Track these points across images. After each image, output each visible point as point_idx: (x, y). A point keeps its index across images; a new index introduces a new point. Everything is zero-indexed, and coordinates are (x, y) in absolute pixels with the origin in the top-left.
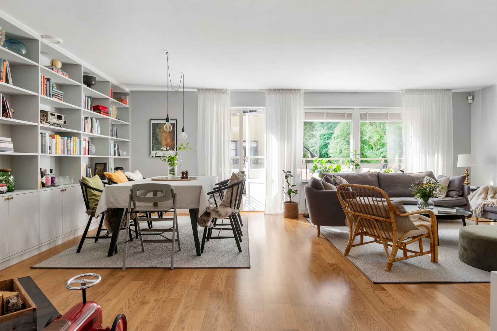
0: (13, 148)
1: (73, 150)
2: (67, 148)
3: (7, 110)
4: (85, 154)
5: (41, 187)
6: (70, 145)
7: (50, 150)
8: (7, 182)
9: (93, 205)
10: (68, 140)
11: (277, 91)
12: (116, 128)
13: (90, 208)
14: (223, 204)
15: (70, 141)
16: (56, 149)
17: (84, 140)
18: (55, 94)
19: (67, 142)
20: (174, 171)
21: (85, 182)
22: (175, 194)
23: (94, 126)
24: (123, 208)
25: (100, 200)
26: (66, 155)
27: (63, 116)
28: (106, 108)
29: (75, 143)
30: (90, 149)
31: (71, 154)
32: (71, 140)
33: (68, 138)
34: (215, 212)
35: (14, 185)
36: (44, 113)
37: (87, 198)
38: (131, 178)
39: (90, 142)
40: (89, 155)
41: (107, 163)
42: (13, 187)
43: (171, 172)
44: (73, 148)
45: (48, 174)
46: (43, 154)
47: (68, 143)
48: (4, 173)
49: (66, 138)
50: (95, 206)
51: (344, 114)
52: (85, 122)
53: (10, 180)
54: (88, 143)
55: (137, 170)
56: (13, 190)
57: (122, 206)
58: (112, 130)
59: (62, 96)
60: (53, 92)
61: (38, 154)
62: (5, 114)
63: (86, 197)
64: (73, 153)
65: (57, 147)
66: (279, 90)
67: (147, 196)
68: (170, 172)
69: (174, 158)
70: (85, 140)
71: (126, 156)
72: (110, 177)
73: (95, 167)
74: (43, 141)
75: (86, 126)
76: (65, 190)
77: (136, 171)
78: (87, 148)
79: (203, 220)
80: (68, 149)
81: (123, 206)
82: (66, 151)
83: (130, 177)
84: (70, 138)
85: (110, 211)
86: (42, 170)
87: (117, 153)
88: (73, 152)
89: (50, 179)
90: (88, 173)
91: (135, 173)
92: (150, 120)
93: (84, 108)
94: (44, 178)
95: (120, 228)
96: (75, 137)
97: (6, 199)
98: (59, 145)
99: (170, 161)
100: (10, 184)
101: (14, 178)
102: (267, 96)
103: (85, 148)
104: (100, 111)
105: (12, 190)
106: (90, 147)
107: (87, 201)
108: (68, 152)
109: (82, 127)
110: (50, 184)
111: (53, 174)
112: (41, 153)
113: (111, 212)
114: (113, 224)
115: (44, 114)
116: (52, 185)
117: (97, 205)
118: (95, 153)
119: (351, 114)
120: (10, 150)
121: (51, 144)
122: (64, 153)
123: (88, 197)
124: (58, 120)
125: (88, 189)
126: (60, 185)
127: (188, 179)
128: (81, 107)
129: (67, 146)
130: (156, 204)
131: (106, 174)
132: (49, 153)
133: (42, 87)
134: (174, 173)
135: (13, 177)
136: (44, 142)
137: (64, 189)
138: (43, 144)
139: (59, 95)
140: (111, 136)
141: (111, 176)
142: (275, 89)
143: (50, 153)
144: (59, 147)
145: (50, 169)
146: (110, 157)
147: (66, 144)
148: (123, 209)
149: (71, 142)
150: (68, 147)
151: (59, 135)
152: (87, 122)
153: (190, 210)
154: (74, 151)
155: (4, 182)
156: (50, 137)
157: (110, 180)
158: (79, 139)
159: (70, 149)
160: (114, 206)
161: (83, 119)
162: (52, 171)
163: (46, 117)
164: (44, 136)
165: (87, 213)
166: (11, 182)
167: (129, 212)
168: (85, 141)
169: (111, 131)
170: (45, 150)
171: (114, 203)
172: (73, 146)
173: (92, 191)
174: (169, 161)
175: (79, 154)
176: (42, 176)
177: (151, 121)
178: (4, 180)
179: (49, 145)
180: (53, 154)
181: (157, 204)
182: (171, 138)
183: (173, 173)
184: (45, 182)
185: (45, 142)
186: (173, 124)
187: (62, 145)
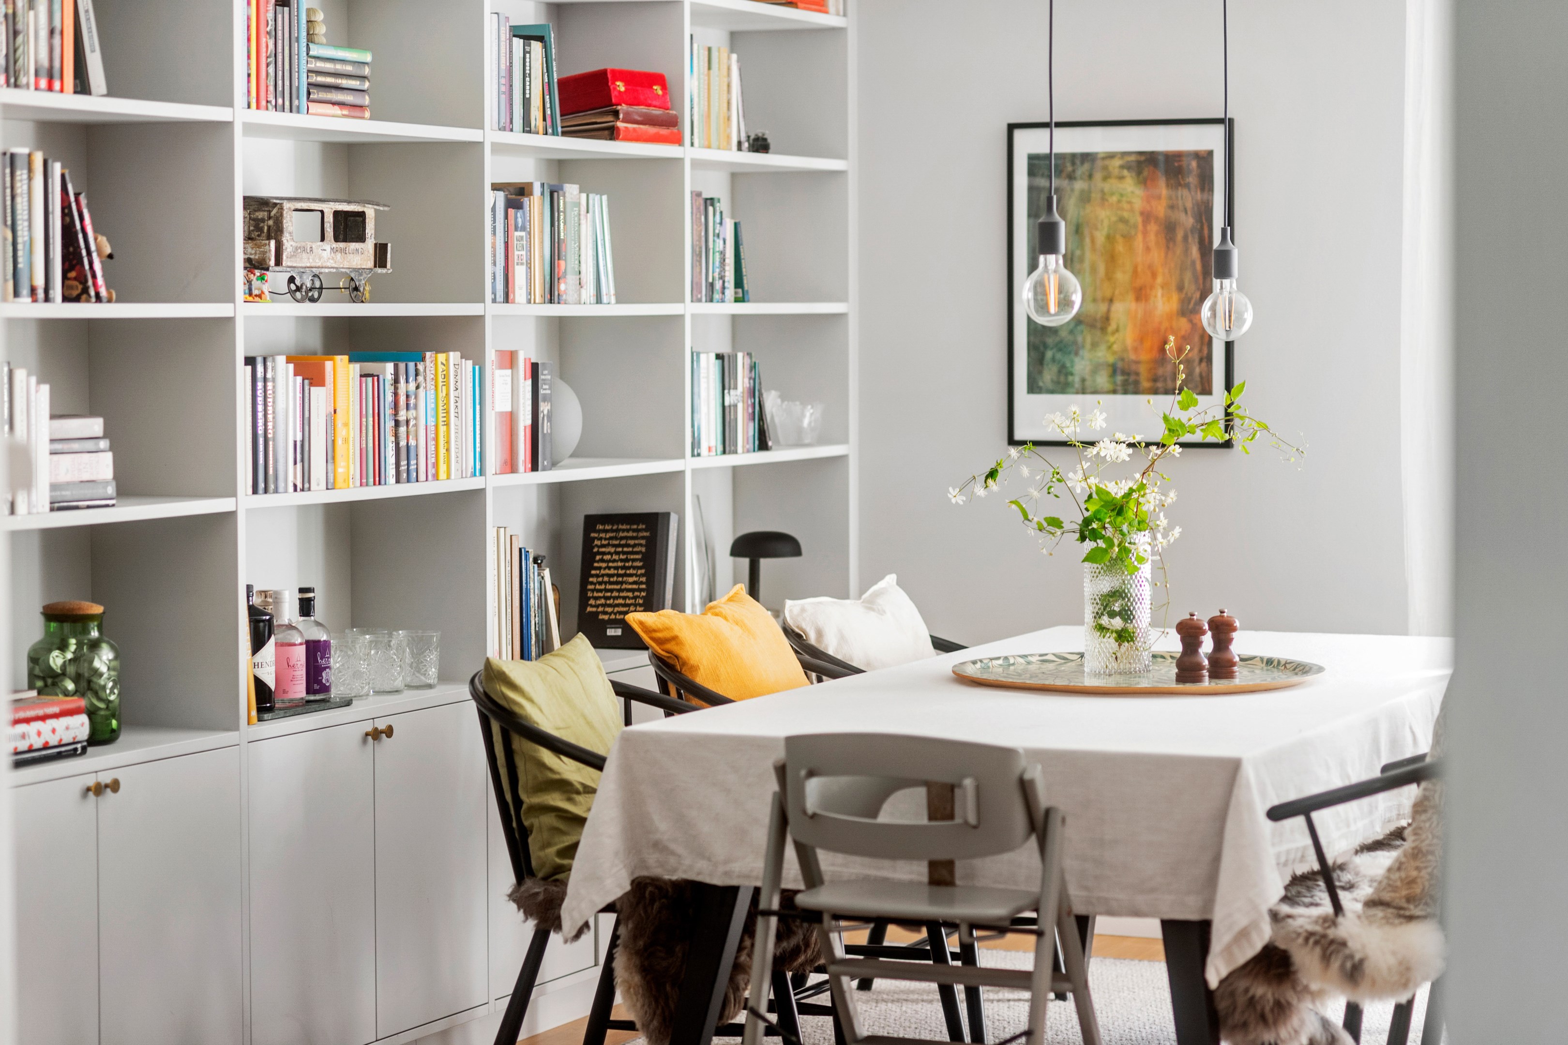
0: (116, 477)
1: (432, 448)
2: (396, 436)
3: (84, 252)
4: (511, 467)
5: (254, 713)
6: (412, 413)
7: (299, 465)
8: (84, 684)
9: (552, 851)
10: (402, 380)
12: (736, 225)
13: (531, 873)
14: (1387, 896)
15: (412, 386)
16: (331, 456)
17: (501, 367)
18: (321, 79)
19: (396, 394)
20: (1126, 615)
21: (505, 697)
22: (1048, 812)
23: (570, 249)
24: (734, 882)
25: (590, 816)
26: (391, 490)
27: (370, 212)
28: (659, 79)
29: (442, 394)
30: (545, 427)
31: (422, 477)
32: (420, 378)
33: (402, 366)
34: (1318, 950)
35: (117, 701)
36: (260, 215)
37: (518, 802)
38: (831, 652)
39: (544, 376)
40: (535, 467)
41: (667, 515)
42: (113, 716)
43: (1105, 620)
44: (431, 435)
45: (290, 627)
46: (262, 500)
47: (402, 399)
48: (67, 626)
49: (390, 367)
50: (565, 862)
52: (507, 232)
53: (101, 675)
54: (529, 382)
55: (881, 578)
56: (113, 731)
57: (721, 869)
58: (702, 251)
59: (363, 78)
60: (312, 66)
61: (232, 500)
62: (75, 279)
63: (508, 797)
64: (431, 471)
65: (339, 442)
67: (884, 817)
68: (1098, 615)
69: (1132, 505)
70: (509, 359)
71: (823, 441)
72: (670, 646)
73: (588, 543)
74: (260, 415)
75: (518, 253)
76: (389, 731)
77: (881, 584)
78: (525, 419)
79: (1241, 1000)
80: (403, 443)
81: (726, 874)
82: (391, 460)
83: (820, 634)
84: (411, 365)
85: (652, 901)
86: (256, 600)
87: (744, 430)
88: (432, 460)
89: (300, 654)
90: (534, 600)
91: (870, 605)
92: (1012, 128)
93: (502, 129)
94: (269, 649)
95: (712, 1020)
96: (445, 350)
97: (88, 789)
98: (346, 425)
99: (1095, 535)
100: (96, 694)
101: (116, 658)
103: (511, 418)
104: (616, 113)
105: (107, 736)
106: (544, 408)
107: (514, 825)
108: (404, 463)
109: (491, 270)
110: (299, 690)
111: (318, 624)
112: (250, 490)
113: (657, 905)
114: (668, 988)
115: (263, 220)
116: (312, 698)
117: (570, 851)
118: (575, 451)
120: (100, 492)
121: (306, 422)
122: (379, 480)
123: (523, 796)
124: (342, 245)
125: (520, 744)
126: (359, 697)
127: (1230, 675)
128: (483, 127)
129: (397, 424)
130: (944, 873)
131: (641, 623)
132: (291, 488)
133: (249, 57)
134: (1130, 627)
135: (111, 656)
136: (265, 410)
137: (381, 725)
138: (260, 431)
139: (344, 82)
140: (695, 299)
141: (675, 638)
143: (299, 486)
144: (346, 440)
145: (302, 590)
146: (686, 464)
147: (389, 412)
148: (733, 891)
149: (421, 391)
150: (403, 429)
151: (346, 358)
152: (523, 229)
153: (1168, 926)
154: (442, 451)
155: (70, 686)
156: (299, 379)
157: (671, 667)
158: (470, 363)
159: (412, 442)
160: (675, 870)
161: (494, 209)
162: (309, 600)
163: (273, 243)
164: (265, 380)
165: (514, 901)
166: (104, 688)
167: (768, 913)
168: (509, 372)
169: (696, 255)
170: (271, 471)
171: (673, 846)
172: (431, 422)
173: (547, 756)
174: (1086, 532)
175: (470, 470)
176: (258, 644)
177: (1018, 134)
178: (71, 670)
179: (294, 433)
180: (319, 495)
181: (952, 872)
182: (1180, 288)
183: (1117, 623)
184: (271, 683)
185: (270, 417)
186: (1205, 159)
187: (364, 420)
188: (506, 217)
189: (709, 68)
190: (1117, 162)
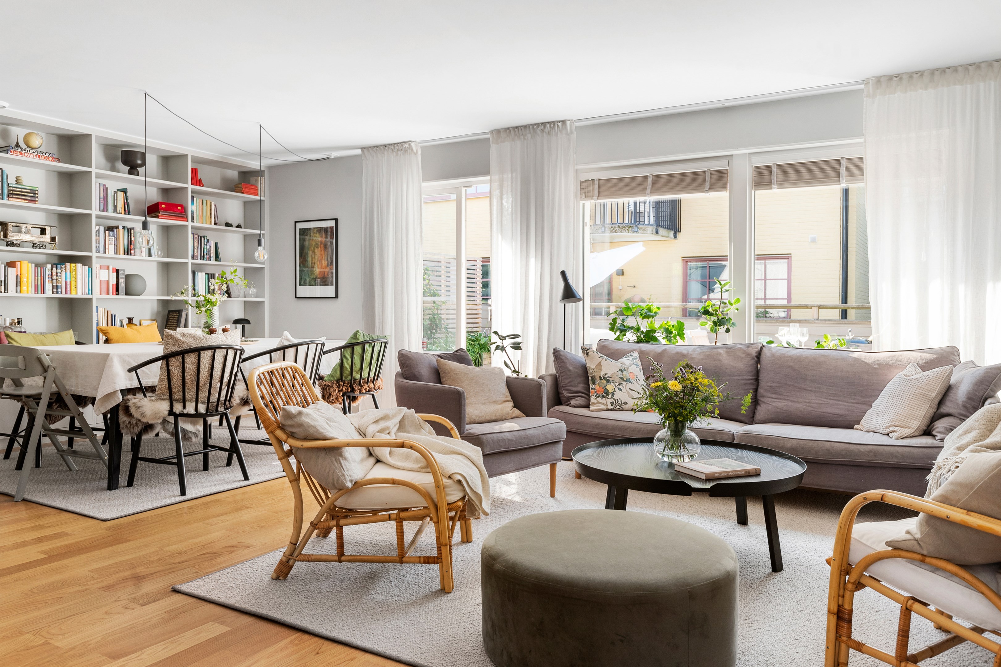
1: (68, 287)
2: (52, 282)
4: (106, 293)
6: (59, 277)
7: (2, 286)
10: (55, 269)
11: (512, 132)
12: (216, 244)
15: (59, 271)
16: (19, 285)
17: (102, 269)
18: (15, 192)
19: (52, 272)
23: (137, 242)
26: (49, 295)
27: (48, 228)
28: (182, 206)
29: (73, 274)
30: (123, 285)
31: (64, 293)
32: (63, 269)
33: (54, 265)
39: (123, 273)
40: (118, 294)
41: (182, 310)
44: (68, 283)
47: (55, 274)
49: (49, 265)
51: (703, 173)
52: (104, 236)
54: (114, 274)
58: (199, 248)
59: (35, 194)
60: (10, 188)
64: (68, 292)
65: (23, 282)
66: (516, 130)
70: (105, 268)
71: (256, 297)
73: (168, 317)
75: (110, 242)
78: (113, 282)
80: (55, 284)
82: (49, 288)
92: (296, 222)
96: (75, 263)
98: (27, 278)
102: (493, 148)
103: (107, 282)
106: (122, 280)
108: (55, 289)
109: (97, 245)
119: (725, 172)
121: (6, 276)
124: (36, 235)
128: (92, 210)
129: (52, 279)
139: (26, 194)
140: (194, 259)
142: (508, 129)
143: (3, 291)
144: (27, 281)
145: (18, 319)
146: (189, 298)
147: (48, 276)
149: (64, 272)
150: (55, 281)
151: (27, 262)
152: (114, 237)
154: (73, 288)
158: (86, 267)
159: (59, 284)
162: (20, 321)
168: (105, 271)
169: (196, 249)
172: (68, 280)
175: (86, 293)
179: (0, 278)
182: (328, 260)
186: (332, 228)
187: (36, 278)
188: (105, 232)
189: (202, 204)
190: (316, 230)
